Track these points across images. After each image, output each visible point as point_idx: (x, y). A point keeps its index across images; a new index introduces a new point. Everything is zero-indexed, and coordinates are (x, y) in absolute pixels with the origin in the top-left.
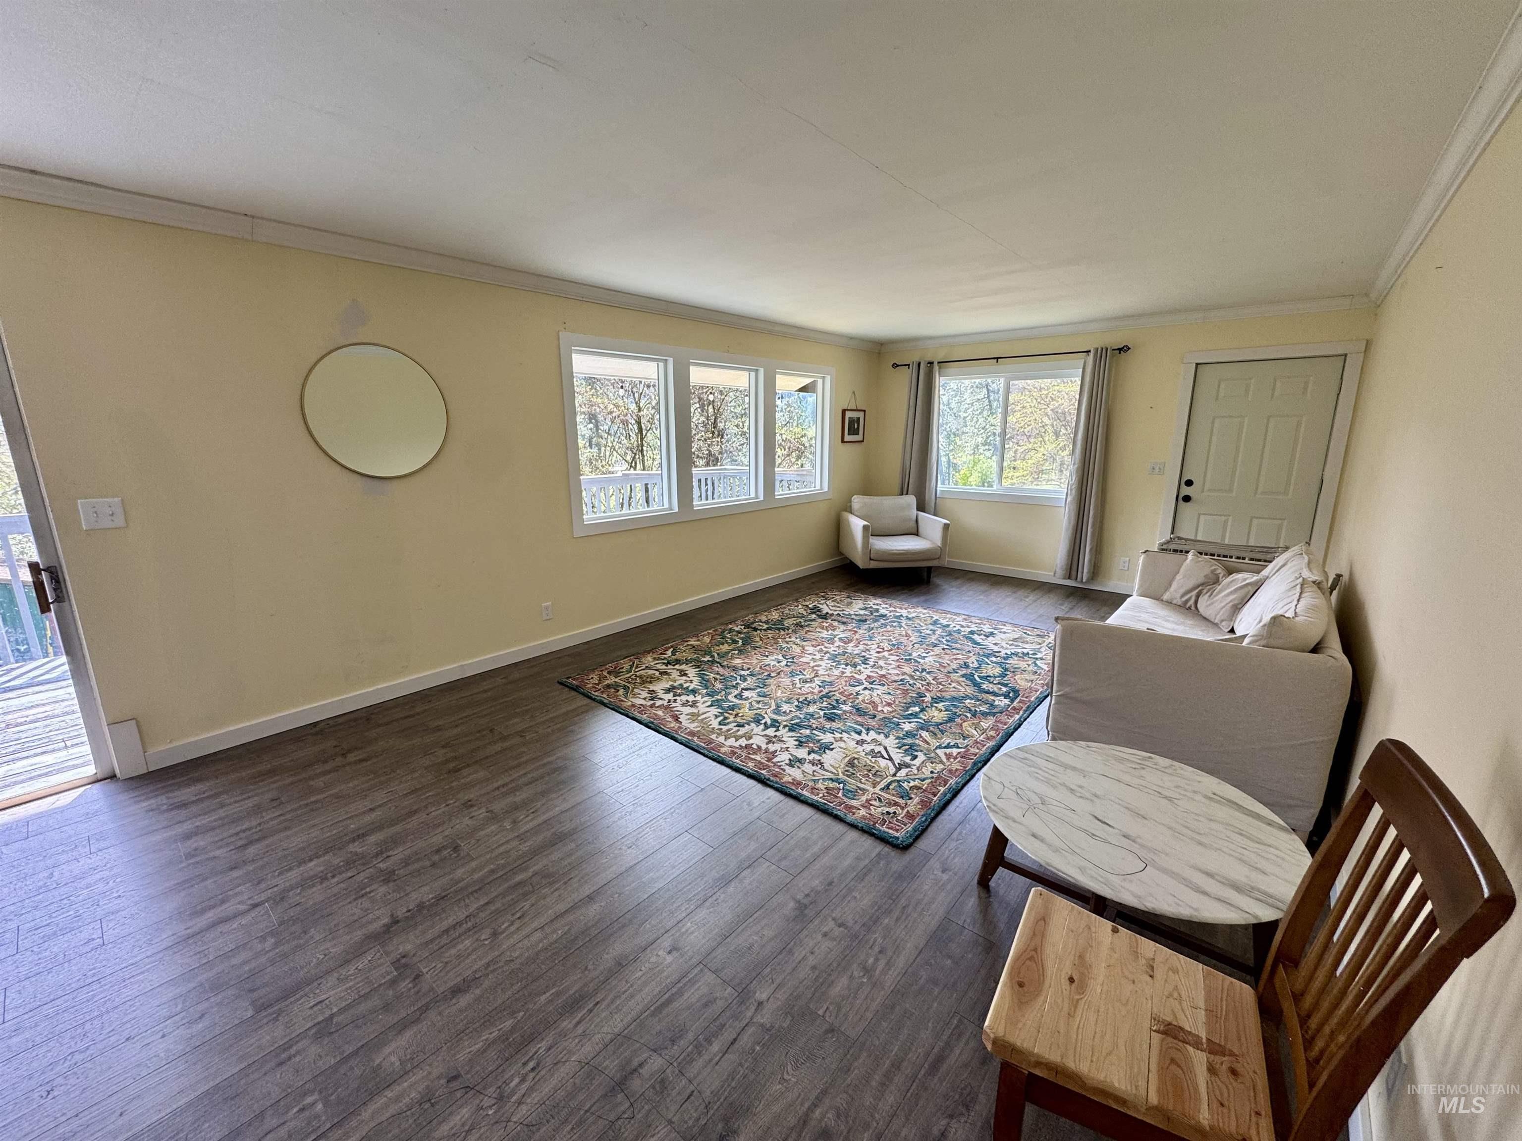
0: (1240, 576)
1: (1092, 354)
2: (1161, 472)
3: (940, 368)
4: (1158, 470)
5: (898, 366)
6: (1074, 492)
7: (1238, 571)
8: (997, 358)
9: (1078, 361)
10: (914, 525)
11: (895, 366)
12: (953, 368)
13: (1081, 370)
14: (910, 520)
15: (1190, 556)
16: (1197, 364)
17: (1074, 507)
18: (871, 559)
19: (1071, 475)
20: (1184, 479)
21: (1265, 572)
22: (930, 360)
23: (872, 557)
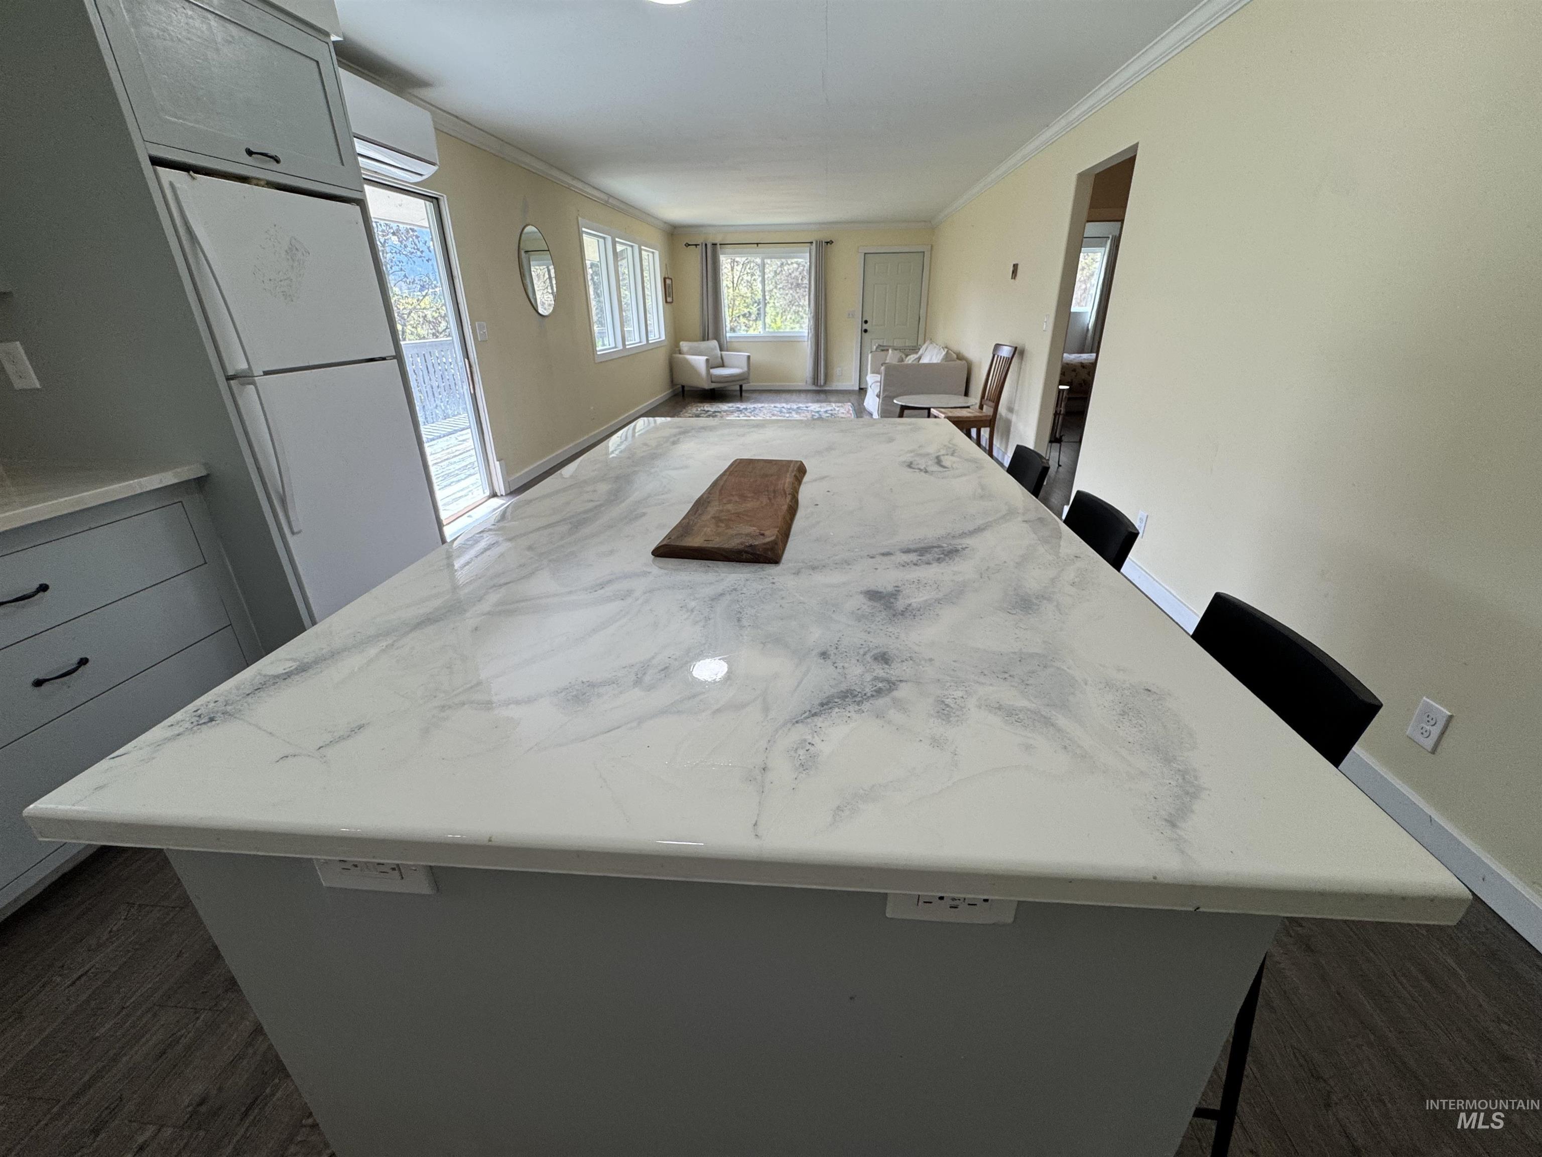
0: (912, 356)
1: (814, 244)
2: (853, 316)
3: (720, 248)
4: (851, 315)
5: (689, 245)
6: (812, 330)
7: (910, 355)
8: (757, 244)
9: (806, 248)
10: (720, 360)
11: (688, 245)
12: (728, 249)
13: (808, 254)
14: (717, 357)
15: (890, 351)
16: (865, 253)
17: (813, 340)
18: (712, 382)
19: (809, 321)
20: (864, 320)
21: (920, 352)
22: (714, 242)
23: (713, 379)
